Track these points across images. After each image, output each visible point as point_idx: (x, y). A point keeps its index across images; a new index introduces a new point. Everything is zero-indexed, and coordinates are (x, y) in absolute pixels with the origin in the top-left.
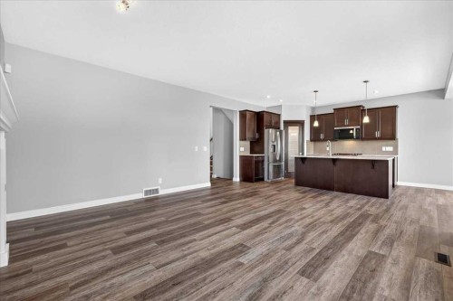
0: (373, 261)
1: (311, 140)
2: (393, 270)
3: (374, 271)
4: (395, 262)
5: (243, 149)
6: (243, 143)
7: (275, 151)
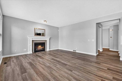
0: (23, 71)
2: (17, 72)
3: (21, 69)
4: (18, 74)
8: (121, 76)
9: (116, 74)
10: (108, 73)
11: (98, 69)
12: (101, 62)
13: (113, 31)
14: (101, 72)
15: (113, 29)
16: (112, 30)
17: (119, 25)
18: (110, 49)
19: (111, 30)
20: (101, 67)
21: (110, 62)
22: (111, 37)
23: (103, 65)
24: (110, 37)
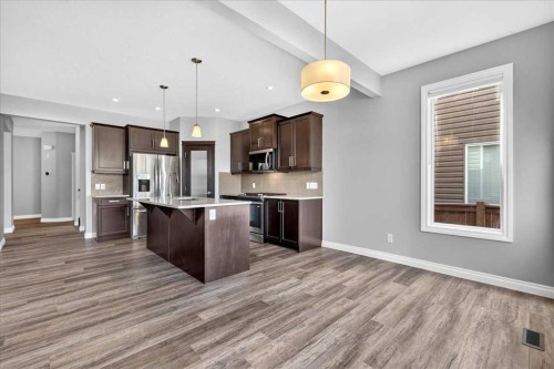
1: (233, 173)
5: (103, 186)
6: (102, 176)
7: (148, 190)
13: (54, 151)
15: (54, 144)
16: (49, 147)
17: (74, 135)
18: (43, 220)
19: (46, 147)
22: (47, 174)
24: (43, 174)
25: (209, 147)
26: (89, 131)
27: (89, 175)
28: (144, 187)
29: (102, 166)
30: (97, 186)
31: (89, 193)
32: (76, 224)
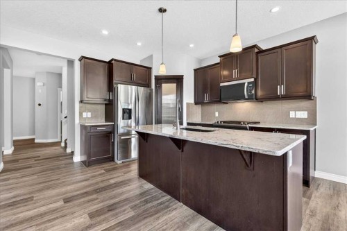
1: (196, 103)
5: (89, 115)
6: (88, 106)
7: (130, 118)
8: (97, 199)
9: (89, 201)
10: (73, 213)
11: (37, 225)
12: (32, 193)
13: (45, 87)
14: (53, 226)
15: (45, 82)
16: (41, 84)
18: (36, 141)
19: (38, 84)
20: (43, 209)
21: (58, 177)
22: (40, 105)
23: (44, 199)
24: (37, 105)
25: (178, 80)
26: (77, 65)
27: (77, 105)
28: (126, 115)
29: (90, 96)
30: (84, 115)
31: (77, 121)
32: (63, 145)
